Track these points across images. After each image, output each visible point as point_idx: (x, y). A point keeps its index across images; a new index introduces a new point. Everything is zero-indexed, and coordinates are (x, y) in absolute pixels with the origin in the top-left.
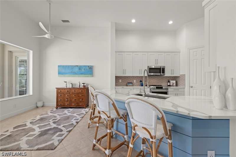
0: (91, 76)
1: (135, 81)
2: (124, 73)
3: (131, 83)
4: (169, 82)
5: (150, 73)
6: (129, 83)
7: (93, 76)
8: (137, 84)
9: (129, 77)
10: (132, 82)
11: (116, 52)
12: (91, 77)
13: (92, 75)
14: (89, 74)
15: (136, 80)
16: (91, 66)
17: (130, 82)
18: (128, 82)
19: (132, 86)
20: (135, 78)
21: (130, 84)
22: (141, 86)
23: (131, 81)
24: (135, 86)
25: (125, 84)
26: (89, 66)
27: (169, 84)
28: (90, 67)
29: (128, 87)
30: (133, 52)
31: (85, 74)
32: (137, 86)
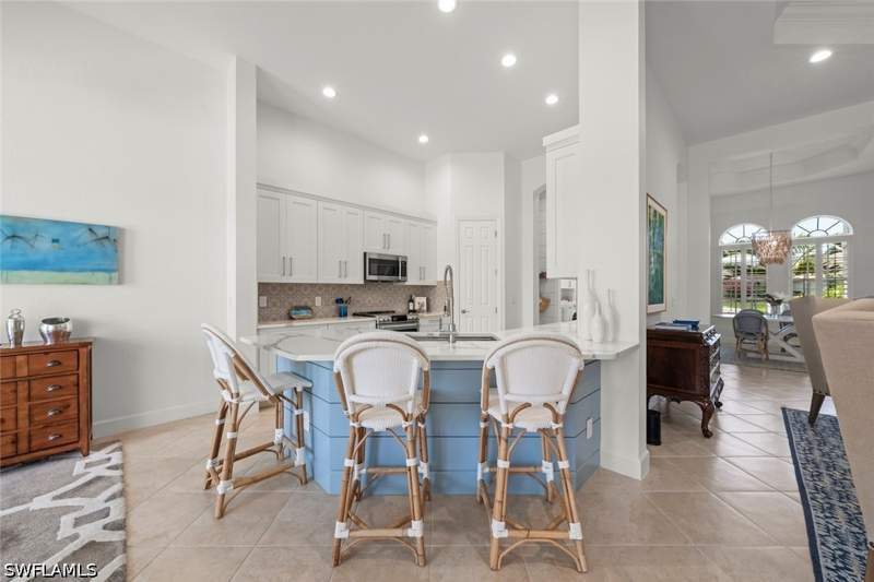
0: (111, 279)
1: (318, 301)
2: (287, 272)
3: (306, 308)
4: (412, 301)
5: (370, 274)
6: (298, 308)
7: (120, 282)
8: (327, 309)
9: (299, 285)
10: (309, 304)
11: (260, 186)
12: (110, 282)
13: (115, 275)
14: (93, 270)
15: (321, 295)
16: (109, 227)
17: (302, 304)
18: (295, 304)
19: (309, 318)
20: (320, 289)
21: (304, 313)
22: (340, 316)
23: (306, 300)
24: (321, 317)
25: (283, 312)
26: (91, 229)
27: (411, 308)
28: (101, 233)
29: (295, 323)
30: (319, 198)
31: (62, 270)
32: (327, 316)
